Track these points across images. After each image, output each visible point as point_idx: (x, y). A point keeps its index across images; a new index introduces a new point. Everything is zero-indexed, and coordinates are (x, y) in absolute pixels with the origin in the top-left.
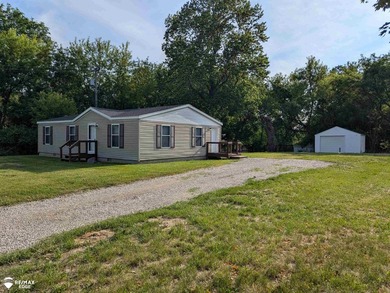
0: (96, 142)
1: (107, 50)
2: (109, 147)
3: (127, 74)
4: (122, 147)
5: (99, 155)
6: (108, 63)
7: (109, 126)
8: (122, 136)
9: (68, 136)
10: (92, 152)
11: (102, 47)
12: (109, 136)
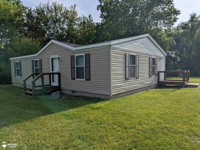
0: (59, 74)
1: (60, 11)
2: (73, 79)
3: (75, 27)
4: (88, 79)
5: (63, 86)
6: (62, 19)
7: (72, 57)
8: (88, 66)
9: (33, 69)
10: (56, 84)
11: (57, 8)
12: (72, 68)
